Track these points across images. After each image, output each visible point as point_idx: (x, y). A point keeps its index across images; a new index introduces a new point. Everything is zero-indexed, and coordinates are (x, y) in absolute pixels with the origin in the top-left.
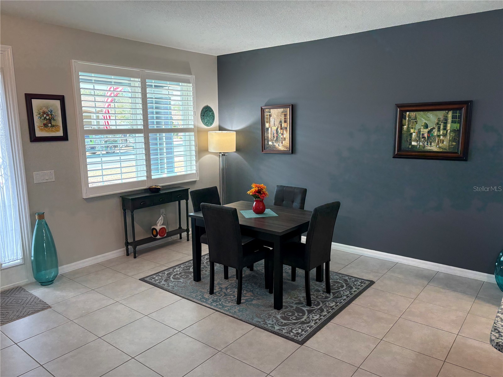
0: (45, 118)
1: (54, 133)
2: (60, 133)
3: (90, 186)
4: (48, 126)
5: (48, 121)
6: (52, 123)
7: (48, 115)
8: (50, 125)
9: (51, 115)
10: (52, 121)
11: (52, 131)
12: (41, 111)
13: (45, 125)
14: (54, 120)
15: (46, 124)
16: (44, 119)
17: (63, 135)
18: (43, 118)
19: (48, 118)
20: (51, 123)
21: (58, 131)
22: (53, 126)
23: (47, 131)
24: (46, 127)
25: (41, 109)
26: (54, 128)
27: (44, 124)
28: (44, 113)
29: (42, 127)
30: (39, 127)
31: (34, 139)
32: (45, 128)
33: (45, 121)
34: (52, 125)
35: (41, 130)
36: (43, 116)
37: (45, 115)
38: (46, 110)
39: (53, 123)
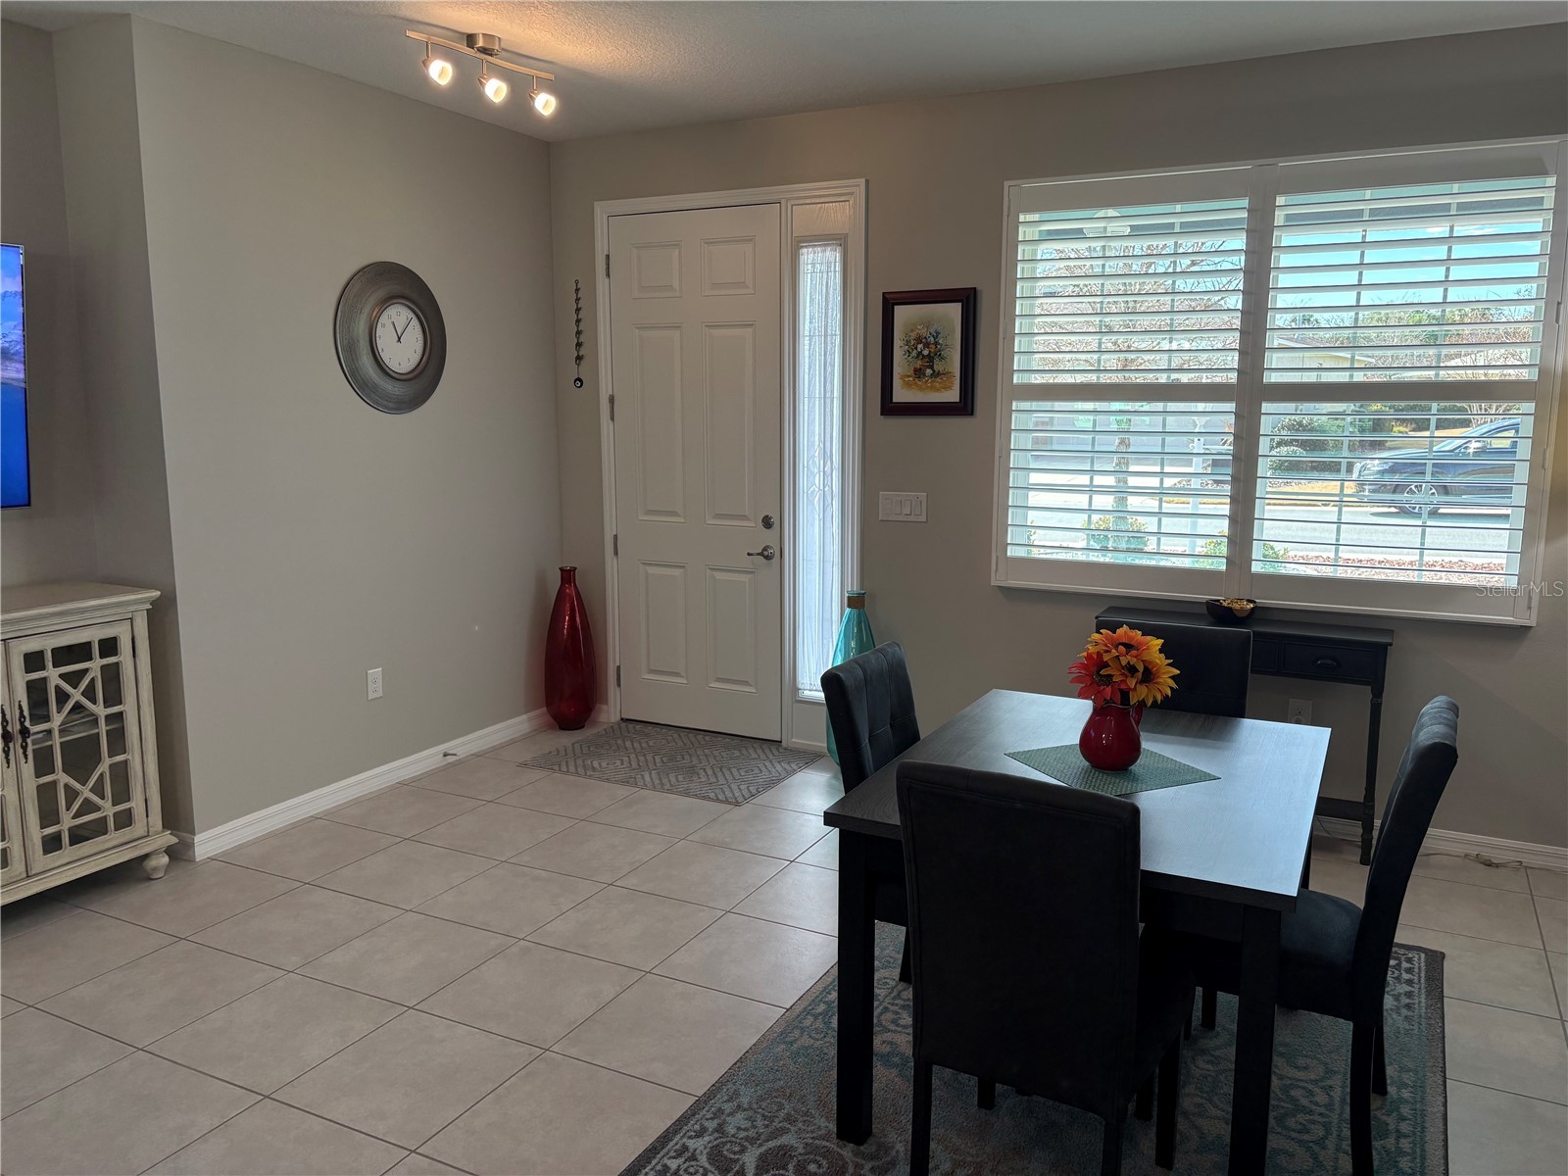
0: (920, 353)
1: (936, 394)
2: (952, 395)
3: (1009, 554)
4: (924, 375)
5: (927, 363)
6: (935, 367)
7: (927, 345)
8: (929, 372)
9: (936, 343)
10: (936, 361)
11: (933, 389)
12: (913, 335)
13: (919, 373)
14: (942, 358)
15: (920, 369)
16: (918, 357)
17: (958, 400)
18: (914, 353)
19: (926, 352)
20: (932, 367)
21: (948, 388)
22: (936, 374)
23: (921, 389)
24: (919, 377)
25: (912, 331)
26: (938, 380)
27: (916, 370)
28: (919, 340)
29: (909, 376)
30: (902, 378)
31: (890, 408)
32: (917, 380)
33: (919, 362)
34: (934, 371)
35: (908, 385)
36: (916, 348)
37: (920, 346)
38: (924, 332)
39: (938, 366)
